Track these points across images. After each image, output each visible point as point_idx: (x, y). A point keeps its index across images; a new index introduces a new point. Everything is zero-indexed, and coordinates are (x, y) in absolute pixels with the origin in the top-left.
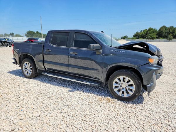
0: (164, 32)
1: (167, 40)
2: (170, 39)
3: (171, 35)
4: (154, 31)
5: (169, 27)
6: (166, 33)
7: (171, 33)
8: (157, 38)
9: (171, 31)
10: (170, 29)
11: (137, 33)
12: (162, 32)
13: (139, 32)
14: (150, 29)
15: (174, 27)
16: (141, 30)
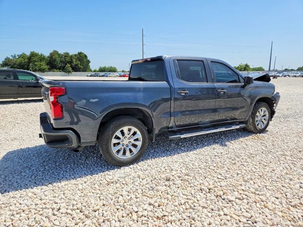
0: (58, 60)
1: (65, 74)
2: (69, 72)
3: (68, 65)
4: (42, 58)
5: (62, 53)
6: (61, 61)
7: (68, 62)
8: (50, 70)
9: (68, 59)
10: (65, 57)
11: (7, 59)
12: (55, 60)
13: (11, 58)
14: (33, 55)
15: (70, 54)
16: (13, 55)
